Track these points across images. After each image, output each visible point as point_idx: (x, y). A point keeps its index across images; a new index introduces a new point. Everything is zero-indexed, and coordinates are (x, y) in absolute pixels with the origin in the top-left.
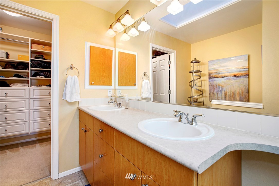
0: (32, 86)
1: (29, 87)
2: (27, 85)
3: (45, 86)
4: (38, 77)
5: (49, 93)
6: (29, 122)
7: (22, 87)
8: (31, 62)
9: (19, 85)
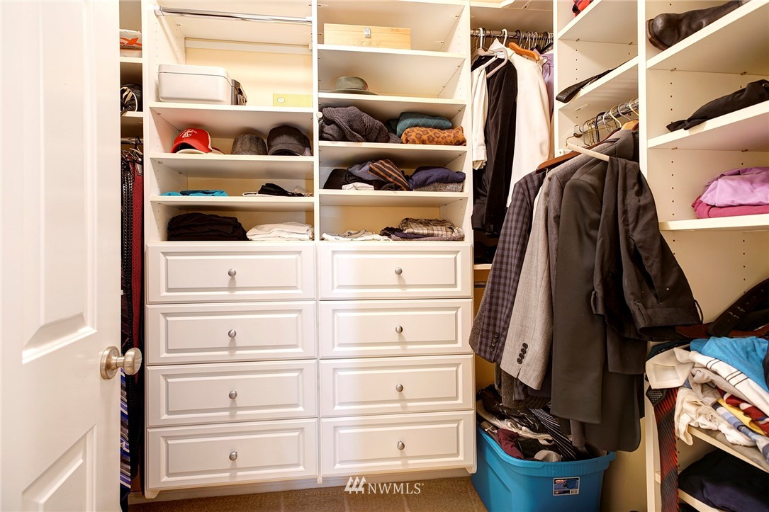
0: (325, 236)
1: (313, 239)
2: (305, 228)
3: (377, 237)
4: (349, 190)
5: (400, 272)
6: (319, 421)
7: (288, 240)
8: (320, 110)
9: (277, 229)
